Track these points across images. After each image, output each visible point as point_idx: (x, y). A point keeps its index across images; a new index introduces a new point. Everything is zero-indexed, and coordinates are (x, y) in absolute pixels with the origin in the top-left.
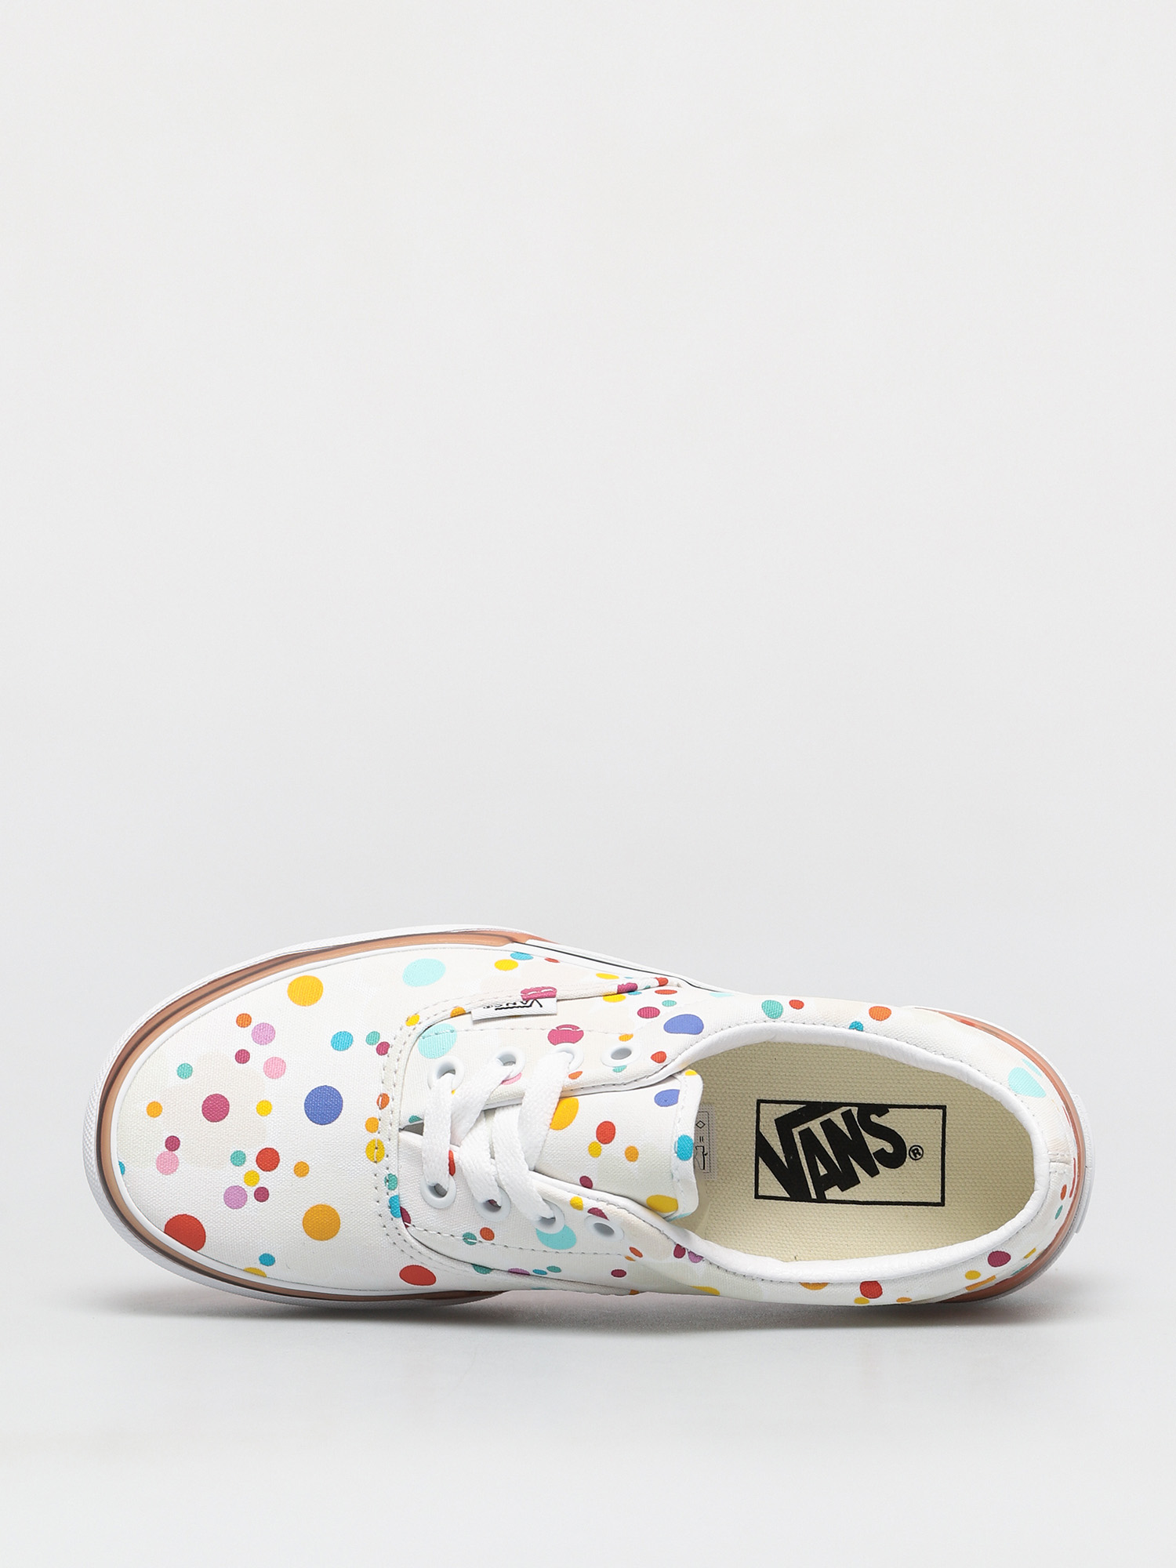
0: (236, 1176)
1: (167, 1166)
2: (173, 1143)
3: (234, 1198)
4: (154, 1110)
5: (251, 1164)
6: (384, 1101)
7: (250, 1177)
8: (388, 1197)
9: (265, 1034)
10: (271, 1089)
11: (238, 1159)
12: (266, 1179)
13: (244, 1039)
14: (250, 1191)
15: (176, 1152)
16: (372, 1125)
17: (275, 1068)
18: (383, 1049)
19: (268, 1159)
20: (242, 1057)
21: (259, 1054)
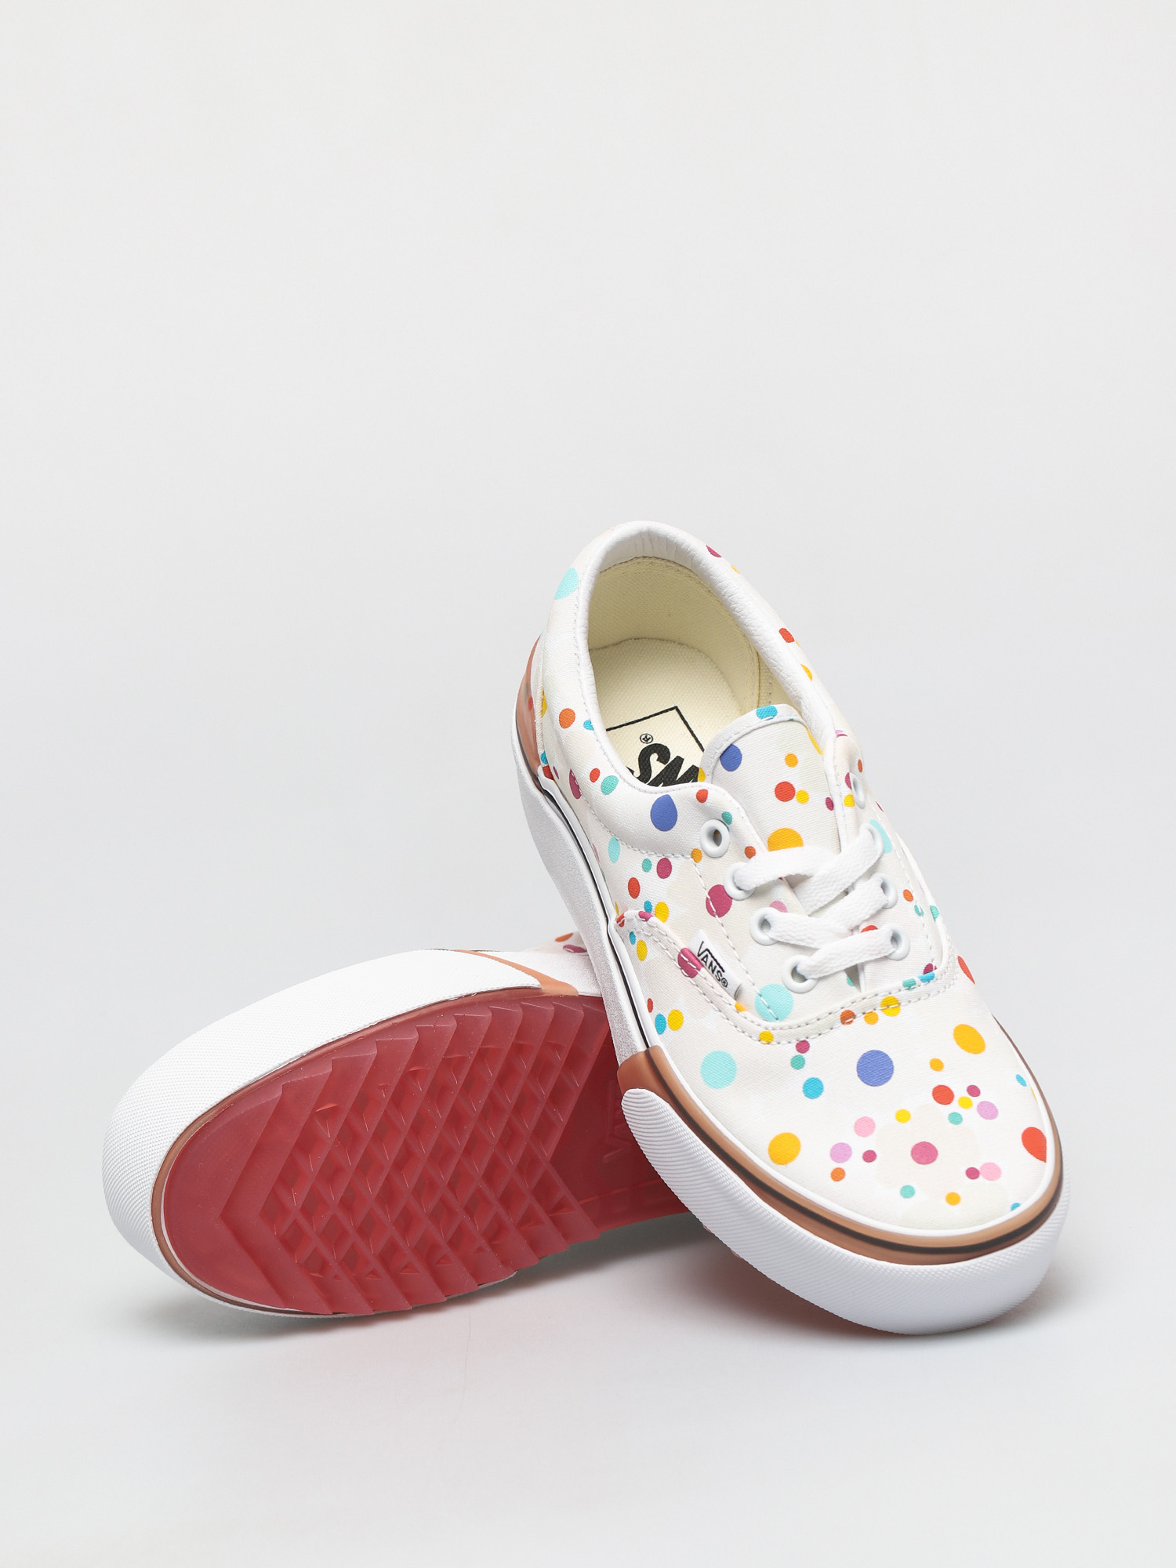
0: (971, 1116)
1: (993, 1172)
2: (972, 1173)
3: (988, 1111)
4: (953, 1199)
5: (954, 1107)
6: (847, 1017)
7: (965, 1104)
8: (923, 984)
9: (841, 1152)
10: (884, 1120)
11: (955, 1119)
12: (960, 1092)
13: (854, 1165)
14: (976, 1100)
15: (978, 1168)
16: (871, 1018)
17: (864, 1126)
18: (803, 1046)
19: (943, 1095)
20: (870, 1156)
21: (860, 1146)
